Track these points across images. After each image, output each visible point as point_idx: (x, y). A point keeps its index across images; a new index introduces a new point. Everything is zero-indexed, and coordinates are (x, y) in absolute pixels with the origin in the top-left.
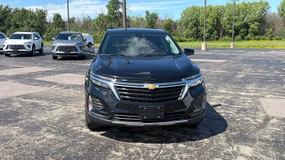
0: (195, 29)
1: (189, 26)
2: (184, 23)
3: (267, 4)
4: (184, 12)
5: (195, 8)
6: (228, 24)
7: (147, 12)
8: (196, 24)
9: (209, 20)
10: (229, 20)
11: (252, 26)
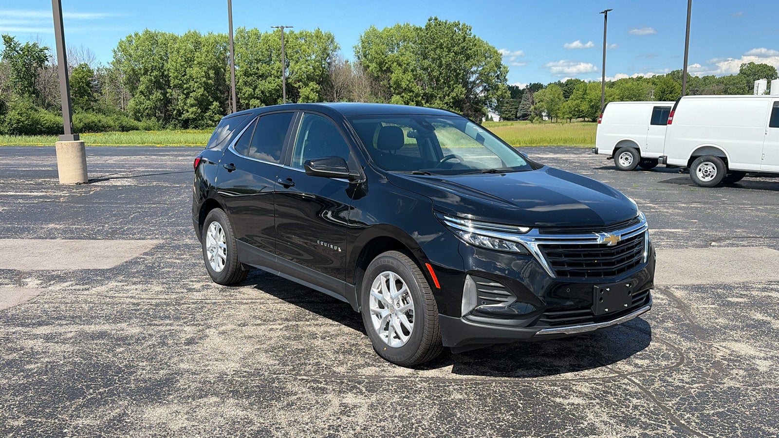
0: (157, 94)
1: (142, 87)
2: (123, 78)
3: (330, 39)
4: (123, 48)
5: (152, 38)
6: (245, 83)
7: (8, 40)
8: (161, 83)
9: (195, 71)
10: (246, 74)
11: (304, 91)
